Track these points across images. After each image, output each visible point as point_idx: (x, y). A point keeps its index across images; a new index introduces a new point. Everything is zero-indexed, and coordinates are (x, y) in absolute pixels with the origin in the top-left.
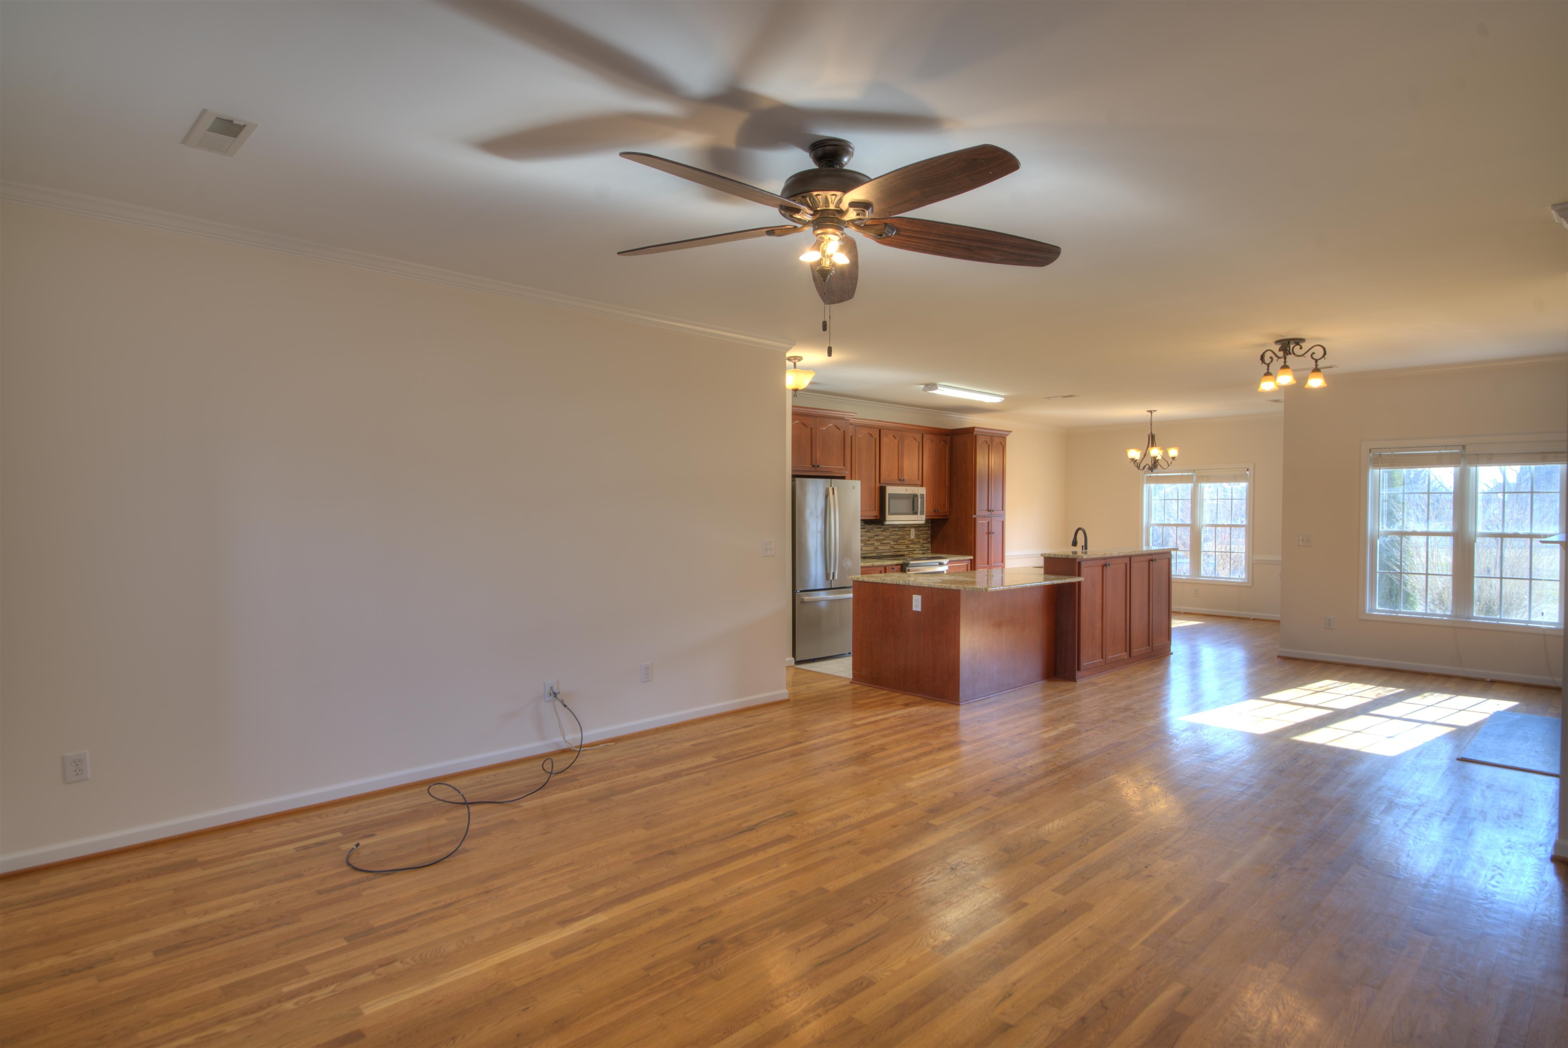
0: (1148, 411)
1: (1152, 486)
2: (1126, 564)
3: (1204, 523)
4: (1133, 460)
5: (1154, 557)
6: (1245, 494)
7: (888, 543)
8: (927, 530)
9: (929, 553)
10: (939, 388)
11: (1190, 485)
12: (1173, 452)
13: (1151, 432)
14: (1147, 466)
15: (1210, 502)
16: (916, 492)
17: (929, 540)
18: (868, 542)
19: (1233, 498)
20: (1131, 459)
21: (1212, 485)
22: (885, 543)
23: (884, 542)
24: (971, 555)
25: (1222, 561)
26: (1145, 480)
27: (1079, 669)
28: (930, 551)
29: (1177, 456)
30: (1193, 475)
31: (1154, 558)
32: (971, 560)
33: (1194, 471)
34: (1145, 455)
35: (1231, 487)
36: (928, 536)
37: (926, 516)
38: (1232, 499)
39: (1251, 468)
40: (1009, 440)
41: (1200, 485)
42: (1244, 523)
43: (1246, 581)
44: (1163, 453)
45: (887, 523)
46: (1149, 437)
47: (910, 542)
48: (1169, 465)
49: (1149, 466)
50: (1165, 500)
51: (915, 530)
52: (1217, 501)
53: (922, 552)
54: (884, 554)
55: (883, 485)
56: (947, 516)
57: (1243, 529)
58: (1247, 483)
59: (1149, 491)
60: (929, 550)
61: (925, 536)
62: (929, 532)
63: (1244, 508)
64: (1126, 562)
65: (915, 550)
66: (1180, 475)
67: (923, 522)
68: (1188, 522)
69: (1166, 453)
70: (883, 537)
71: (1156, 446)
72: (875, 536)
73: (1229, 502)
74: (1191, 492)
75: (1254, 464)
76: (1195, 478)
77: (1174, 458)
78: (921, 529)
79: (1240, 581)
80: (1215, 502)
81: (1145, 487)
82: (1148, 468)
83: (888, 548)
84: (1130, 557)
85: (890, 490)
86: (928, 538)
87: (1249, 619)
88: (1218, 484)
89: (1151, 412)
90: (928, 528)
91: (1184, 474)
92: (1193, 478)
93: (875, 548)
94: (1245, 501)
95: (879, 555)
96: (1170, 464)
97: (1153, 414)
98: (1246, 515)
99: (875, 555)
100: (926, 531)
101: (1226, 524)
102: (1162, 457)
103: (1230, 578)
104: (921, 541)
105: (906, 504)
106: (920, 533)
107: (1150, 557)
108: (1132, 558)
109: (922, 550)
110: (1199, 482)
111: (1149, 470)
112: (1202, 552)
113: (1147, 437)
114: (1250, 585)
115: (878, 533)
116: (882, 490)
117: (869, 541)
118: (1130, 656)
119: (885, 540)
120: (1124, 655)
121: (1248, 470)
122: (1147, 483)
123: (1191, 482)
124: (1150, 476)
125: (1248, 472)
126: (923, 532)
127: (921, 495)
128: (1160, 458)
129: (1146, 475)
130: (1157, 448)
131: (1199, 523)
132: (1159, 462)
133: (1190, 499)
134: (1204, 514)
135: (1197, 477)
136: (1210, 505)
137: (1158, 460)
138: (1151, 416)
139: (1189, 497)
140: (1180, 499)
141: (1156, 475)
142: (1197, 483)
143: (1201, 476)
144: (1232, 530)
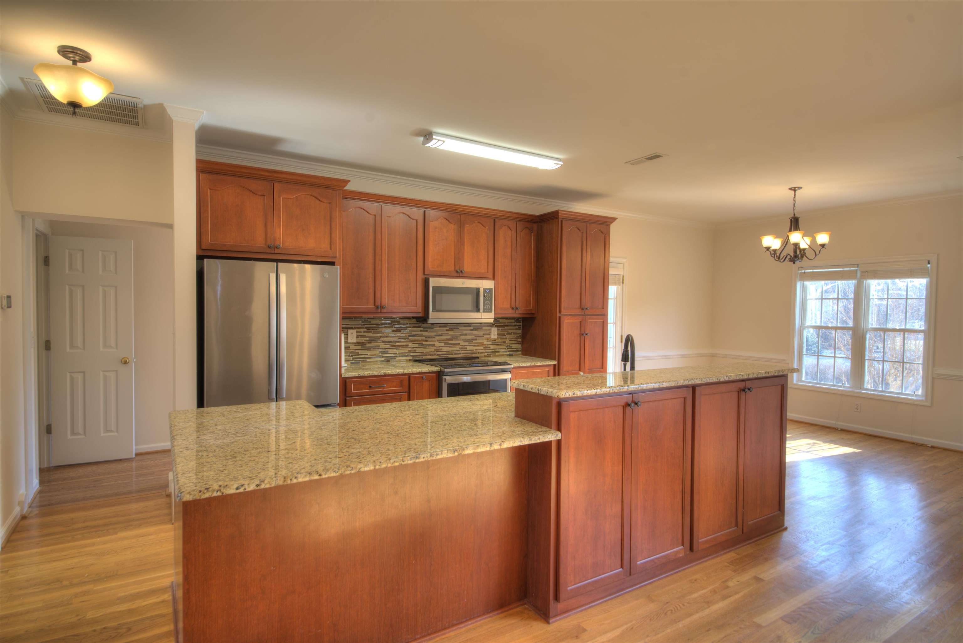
0: (791, 189)
2: (685, 399)
3: (870, 326)
4: (768, 248)
5: (748, 384)
6: (925, 292)
7: (457, 344)
8: (516, 329)
9: (520, 354)
10: (434, 137)
11: (853, 282)
12: (823, 238)
13: (794, 215)
14: (789, 257)
15: (878, 302)
16: (480, 286)
17: (521, 340)
18: (424, 343)
19: (908, 297)
20: (766, 248)
21: (882, 282)
22: (451, 344)
23: (450, 342)
24: (555, 359)
25: (893, 370)
26: (799, 277)
27: (557, 598)
28: (521, 353)
29: (827, 243)
30: (857, 270)
31: (747, 386)
32: (555, 365)
33: (858, 265)
34: (786, 242)
35: (905, 284)
36: (518, 335)
37: (495, 313)
38: (907, 299)
39: (934, 260)
40: (613, 227)
42: (923, 328)
43: (923, 399)
44: (811, 242)
45: (430, 321)
46: (791, 221)
47: (490, 343)
48: (816, 255)
49: (791, 256)
50: (822, 299)
51: (498, 330)
52: (888, 301)
53: (508, 353)
54: (449, 356)
55: (427, 277)
56: (533, 314)
57: (921, 336)
58: (928, 279)
59: (804, 290)
60: (520, 351)
61: (513, 335)
62: (520, 331)
63: (923, 310)
64: (685, 396)
65: (499, 352)
66: (841, 271)
67: (492, 321)
68: (851, 325)
69: (814, 240)
70: (449, 337)
71: (799, 230)
72: (435, 335)
73: (903, 302)
74: (854, 291)
75: (938, 255)
76: (859, 274)
77: (823, 246)
78: (506, 328)
79: (914, 398)
80: (885, 302)
81: (799, 285)
82: (790, 259)
83: (458, 349)
84: (694, 388)
85: (434, 282)
86: (517, 338)
87: (925, 446)
88: (889, 281)
89: (794, 189)
90: (517, 327)
91: (845, 269)
92: (857, 274)
93: (435, 350)
94: (924, 300)
95: (442, 357)
96: (817, 253)
97: (796, 192)
98: (925, 317)
99: (435, 357)
100: (515, 331)
101: (897, 328)
102: (809, 246)
103: (902, 394)
104: (508, 341)
105: (469, 300)
106: (505, 333)
107: (742, 385)
108: (698, 389)
109: (509, 351)
110: (864, 279)
111: (791, 261)
112: (867, 361)
113: (789, 221)
114: (928, 404)
115: (440, 333)
116: (426, 283)
117: (426, 341)
118: (691, 549)
119: (452, 340)
120: (678, 550)
121: (929, 263)
122: (801, 281)
123: (854, 278)
124: (804, 273)
125: (929, 266)
126: (510, 331)
127: (485, 290)
128: (807, 247)
129: (800, 271)
130: (799, 232)
131: (864, 327)
132: (805, 251)
133: (853, 298)
134: (870, 317)
135: (862, 272)
136: (879, 306)
137: (804, 250)
138: (795, 194)
139: (852, 296)
140: (840, 299)
141: (811, 271)
142: (862, 280)
143: (867, 271)
144: (906, 336)
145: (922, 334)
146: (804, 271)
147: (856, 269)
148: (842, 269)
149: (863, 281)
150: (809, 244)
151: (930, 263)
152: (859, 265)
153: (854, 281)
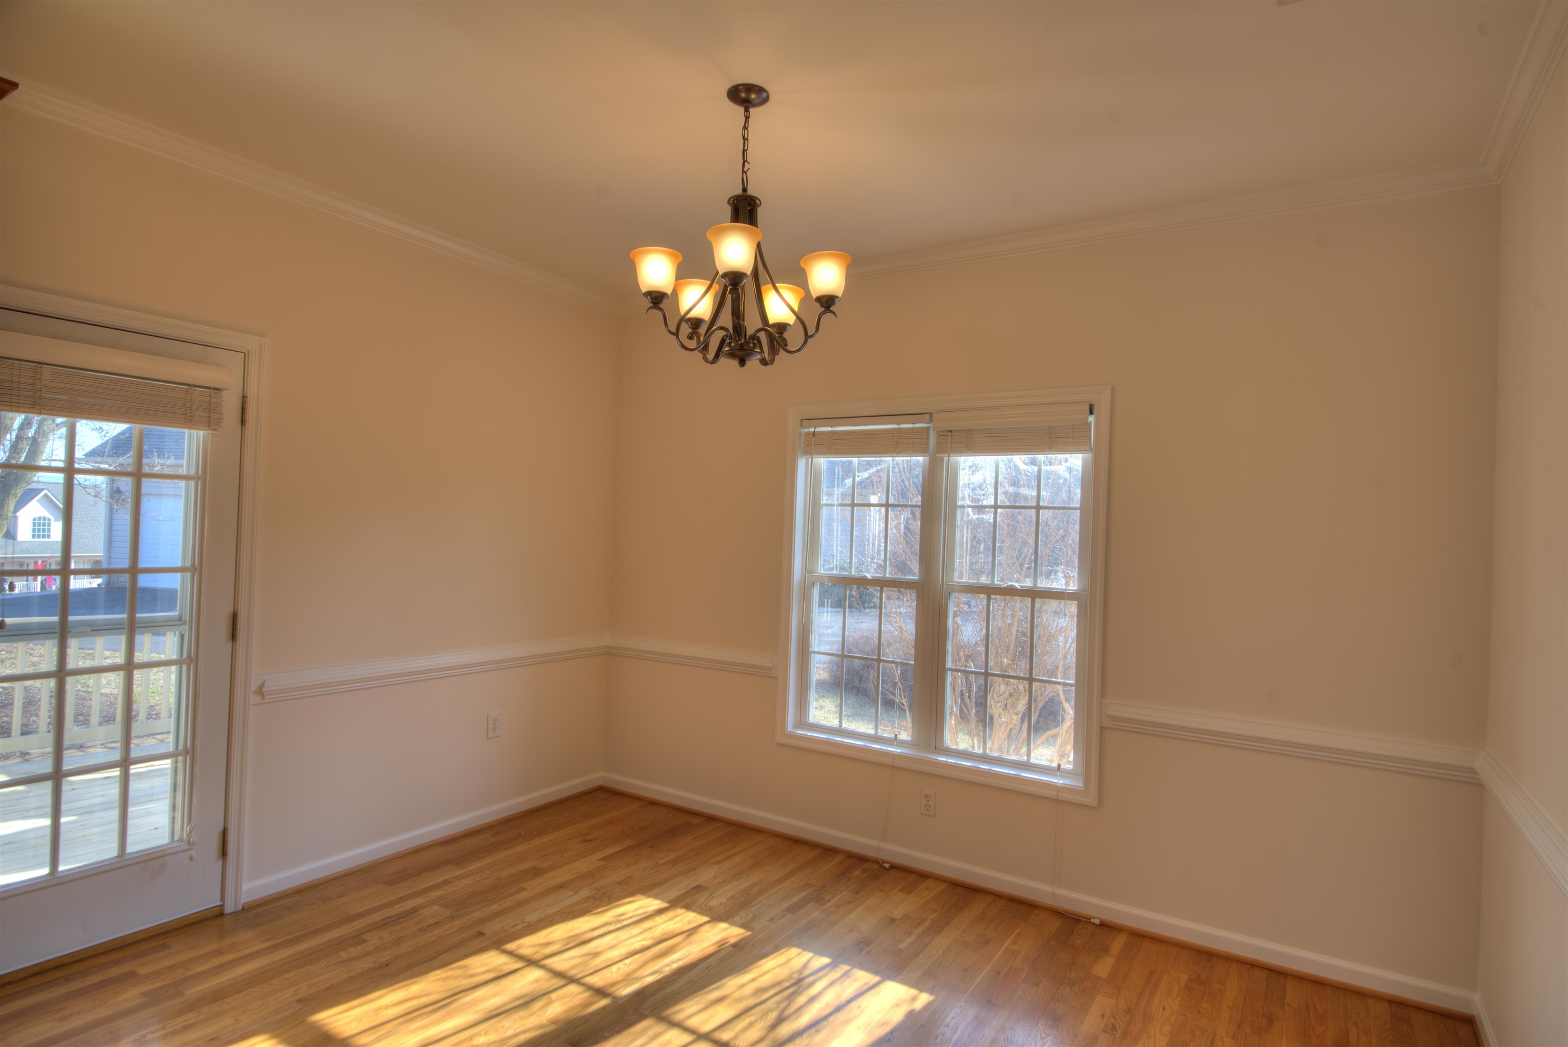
1: (822, 462)
3: (957, 579)
6: (1079, 491)
11: (919, 462)
13: (745, 190)
15: (975, 517)
19: (1044, 503)
21: (984, 460)
26: (802, 445)
30: (928, 428)
33: (931, 414)
35: (1038, 466)
38: (1038, 508)
39: (1103, 407)
41: (946, 459)
42: (1075, 587)
43: (1078, 783)
46: (736, 210)
48: (807, 337)
49: (729, 335)
50: (853, 504)
52: (995, 513)
57: (1072, 608)
58: (1089, 456)
59: (814, 478)
63: (1074, 537)
66: (893, 430)
68: (915, 574)
73: (1030, 516)
74: (923, 482)
75: (1113, 389)
76: (932, 439)
77: (831, 306)
79: (1058, 780)
80: (988, 518)
81: (802, 464)
88: (1000, 458)
89: (746, 99)
91: (903, 426)
92: (928, 438)
94: (1079, 513)
96: (811, 331)
101: (1017, 585)
102: (797, 315)
103: (1030, 770)
110: (944, 452)
112: (949, 673)
114: (1091, 801)
121: (1091, 413)
122: (806, 453)
123: (920, 449)
124: (814, 434)
125: (1091, 419)
128: (790, 318)
129: (806, 430)
130: (742, 230)
131: (943, 581)
132: (785, 335)
133: (920, 504)
134: (957, 552)
135: (941, 434)
136: (975, 526)
137: (782, 327)
138: (747, 118)
139: (917, 500)
140: (894, 506)
141: (829, 429)
142: (939, 455)
143: (950, 431)
144: (1037, 605)
145: (1075, 603)
146: (812, 430)
147: (927, 425)
148: (896, 426)
149: (942, 459)
150: (796, 309)
151: (1095, 411)
152: (935, 416)
153: (921, 459)
